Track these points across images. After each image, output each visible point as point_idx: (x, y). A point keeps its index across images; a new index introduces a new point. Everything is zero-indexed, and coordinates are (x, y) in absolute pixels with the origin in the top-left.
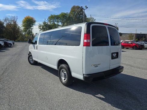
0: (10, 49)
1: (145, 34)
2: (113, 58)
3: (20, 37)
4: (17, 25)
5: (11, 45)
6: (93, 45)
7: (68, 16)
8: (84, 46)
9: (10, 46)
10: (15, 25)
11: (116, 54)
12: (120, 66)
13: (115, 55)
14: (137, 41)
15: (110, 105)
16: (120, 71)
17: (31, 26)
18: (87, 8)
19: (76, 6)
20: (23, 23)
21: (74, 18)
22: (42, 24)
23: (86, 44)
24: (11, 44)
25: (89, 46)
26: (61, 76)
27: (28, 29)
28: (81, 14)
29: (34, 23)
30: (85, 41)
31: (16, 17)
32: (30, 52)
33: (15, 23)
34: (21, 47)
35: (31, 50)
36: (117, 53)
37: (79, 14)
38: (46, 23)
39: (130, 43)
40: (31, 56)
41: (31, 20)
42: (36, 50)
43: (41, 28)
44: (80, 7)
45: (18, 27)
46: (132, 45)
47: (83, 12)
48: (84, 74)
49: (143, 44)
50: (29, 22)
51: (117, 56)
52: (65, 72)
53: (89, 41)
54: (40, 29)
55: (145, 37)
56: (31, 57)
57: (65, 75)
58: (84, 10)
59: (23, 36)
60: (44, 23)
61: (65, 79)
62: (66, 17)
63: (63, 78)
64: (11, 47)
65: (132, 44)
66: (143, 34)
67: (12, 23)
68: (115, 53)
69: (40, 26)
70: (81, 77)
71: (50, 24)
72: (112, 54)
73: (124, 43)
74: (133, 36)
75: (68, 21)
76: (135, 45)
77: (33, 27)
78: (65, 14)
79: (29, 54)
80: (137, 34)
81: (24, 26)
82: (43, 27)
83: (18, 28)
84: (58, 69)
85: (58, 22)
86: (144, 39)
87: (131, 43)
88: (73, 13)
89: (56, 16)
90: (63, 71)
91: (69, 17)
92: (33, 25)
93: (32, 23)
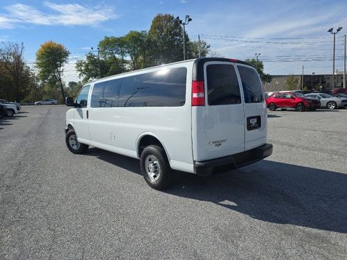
0: (12, 121)
1: (323, 76)
2: (250, 127)
3: (32, 93)
4: (23, 64)
5: (14, 113)
6: (211, 103)
7: (145, 40)
8: (192, 105)
9: (10, 114)
10: (19, 64)
11: (255, 120)
12: (265, 145)
13: (254, 122)
14: (305, 93)
15: (248, 216)
16: (265, 154)
17: (57, 66)
18: (190, 20)
19: (164, 14)
20: (38, 59)
21: (161, 43)
22: (85, 59)
23: (198, 102)
24: (12, 110)
25: (204, 105)
26: (148, 171)
27: (49, 72)
28: (176, 34)
29: (64, 57)
30: (195, 95)
31: (20, 45)
32: (69, 125)
33: (18, 58)
34: (39, 116)
35: (72, 120)
36: (259, 118)
37: (170, 34)
38: (94, 56)
39: (289, 96)
40: (74, 133)
41: (57, 50)
42: (85, 121)
43: (83, 68)
44: (173, 18)
45: (25, 68)
46: (292, 101)
47: (180, 28)
48: (194, 162)
49: (317, 98)
50: (53, 57)
51: (259, 124)
52: (155, 162)
53: (201, 95)
54: (79, 73)
55: (323, 83)
56: (72, 136)
57: (156, 168)
58: (182, 26)
59: (37, 90)
60: (90, 57)
61: (155, 177)
62: (142, 41)
63: (151, 175)
64: (12, 117)
65: (294, 99)
66: (318, 76)
67: (12, 60)
68: (253, 117)
69: (79, 65)
70: (189, 168)
71: (103, 59)
72: (249, 119)
73: (276, 97)
74: (297, 81)
75: (147, 52)
76: (300, 100)
77: (62, 68)
78: (139, 35)
79: (67, 130)
80: (305, 76)
81: (39, 65)
82: (87, 66)
83: (27, 72)
84: (140, 156)
85: (123, 53)
86: (321, 87)
87: (292, 98)
88: (157, 31)
89: (118, 40)
90: (150, 160)
91: (149, 41)
92: (62, 62)
93: (60, 58)
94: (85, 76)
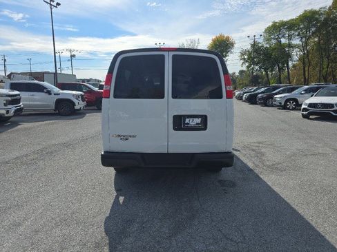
17: (223, 56)
22: (249, 48)
25: (109, 98)
29: (230, 47)
31: (197, 41)
38: (259, 43)
41: (225, 42)
54: (242, 61)
60: (254, 45)
69: (243, 54)
71: (267, 46)
77: (227, 58)
78: (316, 12)
82: (250, 54)
85: (289, 37)
91: (328, 18)
92: (227, 52)
93: (227, 49)
94: (247, 64)
